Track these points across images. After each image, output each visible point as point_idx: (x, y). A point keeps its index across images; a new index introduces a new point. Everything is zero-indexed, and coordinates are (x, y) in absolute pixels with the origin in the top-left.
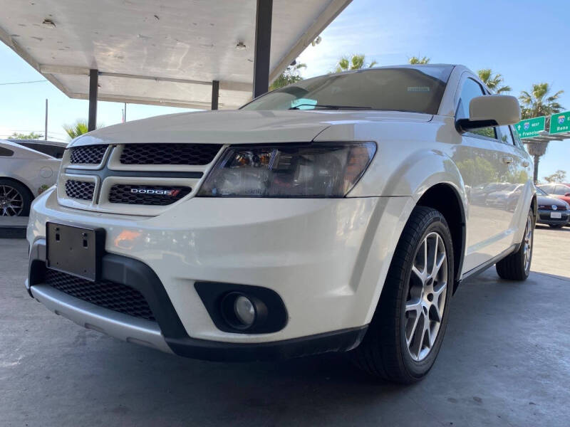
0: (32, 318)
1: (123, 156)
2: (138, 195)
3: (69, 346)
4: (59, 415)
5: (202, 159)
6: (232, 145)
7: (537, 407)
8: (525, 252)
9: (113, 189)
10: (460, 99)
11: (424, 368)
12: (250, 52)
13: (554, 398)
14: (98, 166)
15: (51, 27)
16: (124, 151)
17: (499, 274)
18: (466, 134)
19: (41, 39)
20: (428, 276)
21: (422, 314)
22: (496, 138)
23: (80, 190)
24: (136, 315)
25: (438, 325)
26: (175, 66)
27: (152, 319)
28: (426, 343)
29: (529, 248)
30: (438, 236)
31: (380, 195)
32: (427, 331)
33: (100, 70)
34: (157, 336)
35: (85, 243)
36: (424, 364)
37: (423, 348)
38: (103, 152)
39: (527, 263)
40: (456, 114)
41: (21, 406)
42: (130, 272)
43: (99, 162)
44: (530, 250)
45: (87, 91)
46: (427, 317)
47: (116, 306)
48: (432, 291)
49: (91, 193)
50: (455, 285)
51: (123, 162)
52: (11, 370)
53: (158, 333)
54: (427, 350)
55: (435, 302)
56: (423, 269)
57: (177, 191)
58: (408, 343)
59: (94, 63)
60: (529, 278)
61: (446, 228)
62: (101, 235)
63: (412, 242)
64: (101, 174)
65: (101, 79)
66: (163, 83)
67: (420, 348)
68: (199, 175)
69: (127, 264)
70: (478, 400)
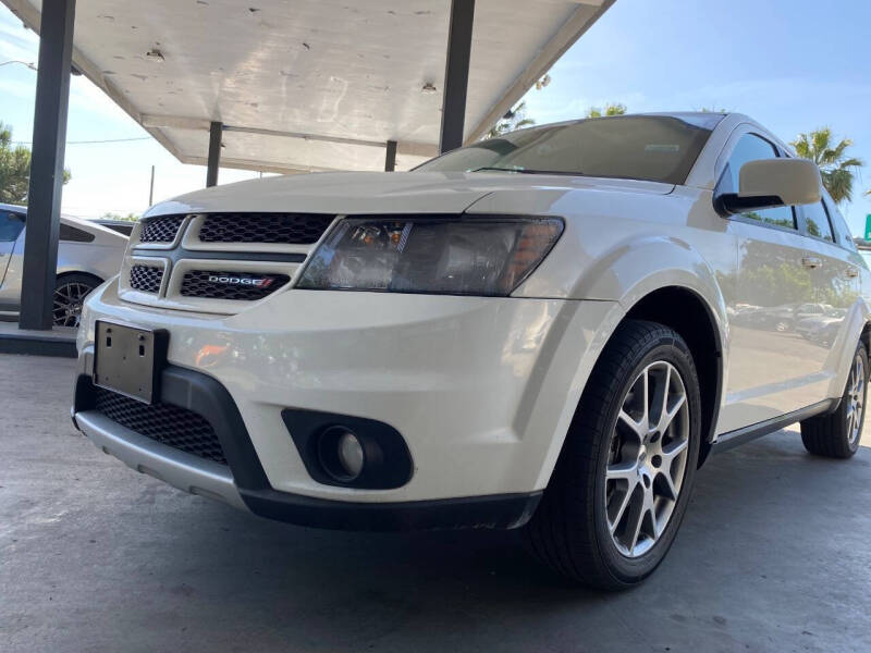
0: (88, 464)
1: (203, 231)
2: (219, 285)
3: (132, 504)
4: (97, 590)
5: (308, 236)
6: (349, 217)
7: (813, 638)
8: (850, 414)
9: (186, 276)
10: (728, 165)
11: (640, 569)
12: (437, 97)
13: (846, 628)
14: (169, 245)
15: (160, 60)
16: (206, 223)
17: (806, 447)
18: (734, 216)
19: (144, 78)
20: (650, 428)
21: (639, 485)
22: (796, 227)
23: (146, 278)
24: (205, 456)
25: (672, 505)
27: (225, 462)
28: (647, 531)
29: (858, 405)
30: (670, 367)
31: (565, 296)
32: (648, 513)
33: (225, 123)
34: (229, 485)
35: (142, 351)
36: (642, 562)
37: (641, 539)
38: (179, 225)
39: (855, 431)
40: (717, 186)
41: (49, 574)
42: (197, 392)
43: (171, 239)
44: (860, 410)
45: (206, 154)
46: (648, 492)
47: (180, 442)
48: (660, 452)
49: (159, 281)
50: (703, 447)
51: (202, 239)
52: (46, 528)
53: (230, 481)
54: (650, 543)
55: (665, 469)
56: (642, 416)
57: (270, 280)
58: (612, 528)
59: (217, 112)
60: (857, 455)
61: (686, 356)
62: (162, 338)
63: (619, 374)
64: (173, 255)
65: (225, 136)
67: (635, 539)
68: (299, 258)
69: (193, 381)
70: (719, 621)
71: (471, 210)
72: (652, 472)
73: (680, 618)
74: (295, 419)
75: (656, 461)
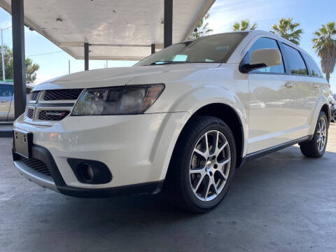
1: (45, 96)
2: (49, 116)
5: (75, 97)
8: (319, 140)
9: (40, 113)
10: (247, 52)
14: (35, 102)
15: (60, 22)
16: (46, 94)
18: (250, 72)
19: (56, 29)
20: (210, 155)
21: (207, 175)
22: (285, 72)
23: (30, 114)
25: (225, 182)
26: (129, 37)
29: (324, 137)
30: (218, 132)
31: (167, 111)
32: (212, 185)
33: (90, 43)
34: (53, 185)
35: (25, 140)
36: (210, 204)
38: (38, 94)
39: (322, 147)
40: (242, 61)
46: (212, 177)
48: (217, 163)
49: (33, 115)
51: (45, 99)
53: (53, 183)
55: (219, 169)
56: (206, 150)
57: (64, 113)
58: (195, 191)
59: (86, 39)
60: (324, 156)
62: (31, 136)
64: (36, 105)
65: (90, 48)
66: (123, 47)
67: (207, 195)
68: (72, 105)
69: (40, 150)
70: (234, 223)
71: (129, 84)
72: (214, 171)
73: (220, 223)
74: (72, 162)
75: (216, 167)
